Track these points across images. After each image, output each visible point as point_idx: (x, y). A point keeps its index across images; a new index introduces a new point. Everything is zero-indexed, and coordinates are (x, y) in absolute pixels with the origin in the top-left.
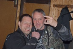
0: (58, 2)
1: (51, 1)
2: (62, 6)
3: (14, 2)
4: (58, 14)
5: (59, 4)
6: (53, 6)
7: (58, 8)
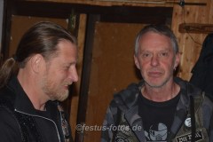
0: (194, 15)
1: (174, 15)
2: (206, 28)
3: (67, 20)
4: (196, 51)
5: (196, 22)
6: (180, 31)
7: (194, 35)
